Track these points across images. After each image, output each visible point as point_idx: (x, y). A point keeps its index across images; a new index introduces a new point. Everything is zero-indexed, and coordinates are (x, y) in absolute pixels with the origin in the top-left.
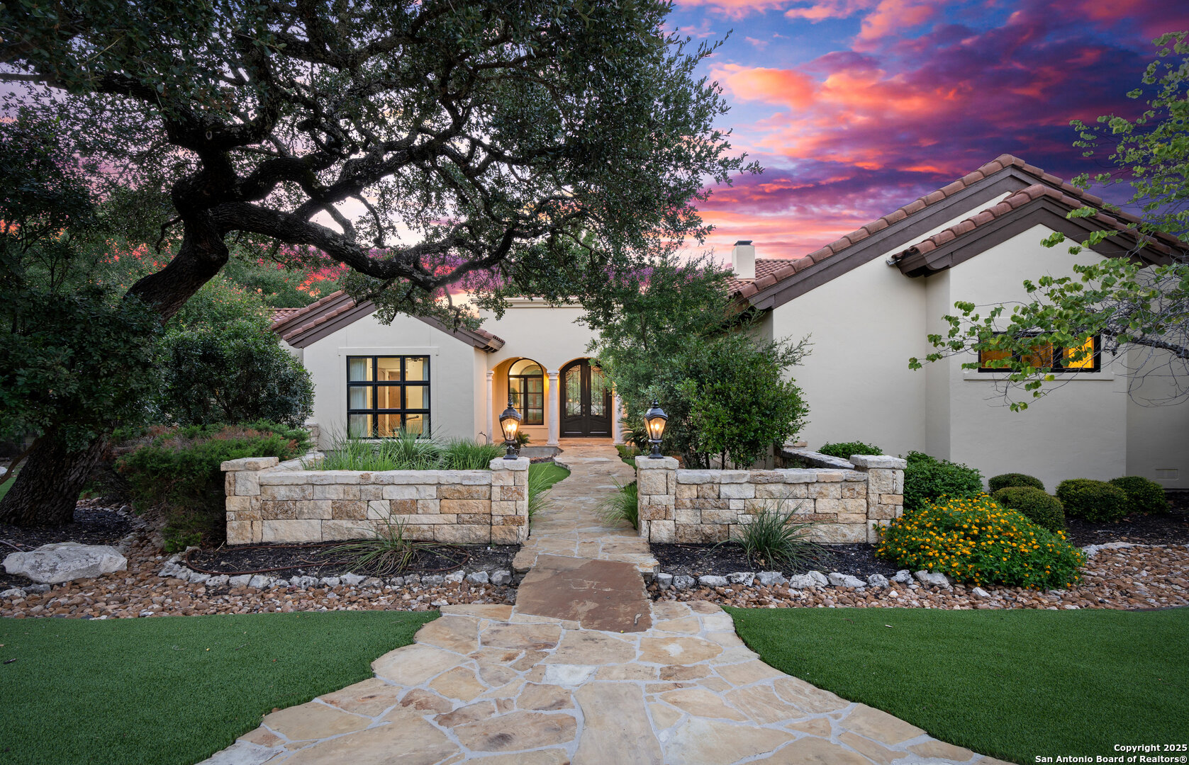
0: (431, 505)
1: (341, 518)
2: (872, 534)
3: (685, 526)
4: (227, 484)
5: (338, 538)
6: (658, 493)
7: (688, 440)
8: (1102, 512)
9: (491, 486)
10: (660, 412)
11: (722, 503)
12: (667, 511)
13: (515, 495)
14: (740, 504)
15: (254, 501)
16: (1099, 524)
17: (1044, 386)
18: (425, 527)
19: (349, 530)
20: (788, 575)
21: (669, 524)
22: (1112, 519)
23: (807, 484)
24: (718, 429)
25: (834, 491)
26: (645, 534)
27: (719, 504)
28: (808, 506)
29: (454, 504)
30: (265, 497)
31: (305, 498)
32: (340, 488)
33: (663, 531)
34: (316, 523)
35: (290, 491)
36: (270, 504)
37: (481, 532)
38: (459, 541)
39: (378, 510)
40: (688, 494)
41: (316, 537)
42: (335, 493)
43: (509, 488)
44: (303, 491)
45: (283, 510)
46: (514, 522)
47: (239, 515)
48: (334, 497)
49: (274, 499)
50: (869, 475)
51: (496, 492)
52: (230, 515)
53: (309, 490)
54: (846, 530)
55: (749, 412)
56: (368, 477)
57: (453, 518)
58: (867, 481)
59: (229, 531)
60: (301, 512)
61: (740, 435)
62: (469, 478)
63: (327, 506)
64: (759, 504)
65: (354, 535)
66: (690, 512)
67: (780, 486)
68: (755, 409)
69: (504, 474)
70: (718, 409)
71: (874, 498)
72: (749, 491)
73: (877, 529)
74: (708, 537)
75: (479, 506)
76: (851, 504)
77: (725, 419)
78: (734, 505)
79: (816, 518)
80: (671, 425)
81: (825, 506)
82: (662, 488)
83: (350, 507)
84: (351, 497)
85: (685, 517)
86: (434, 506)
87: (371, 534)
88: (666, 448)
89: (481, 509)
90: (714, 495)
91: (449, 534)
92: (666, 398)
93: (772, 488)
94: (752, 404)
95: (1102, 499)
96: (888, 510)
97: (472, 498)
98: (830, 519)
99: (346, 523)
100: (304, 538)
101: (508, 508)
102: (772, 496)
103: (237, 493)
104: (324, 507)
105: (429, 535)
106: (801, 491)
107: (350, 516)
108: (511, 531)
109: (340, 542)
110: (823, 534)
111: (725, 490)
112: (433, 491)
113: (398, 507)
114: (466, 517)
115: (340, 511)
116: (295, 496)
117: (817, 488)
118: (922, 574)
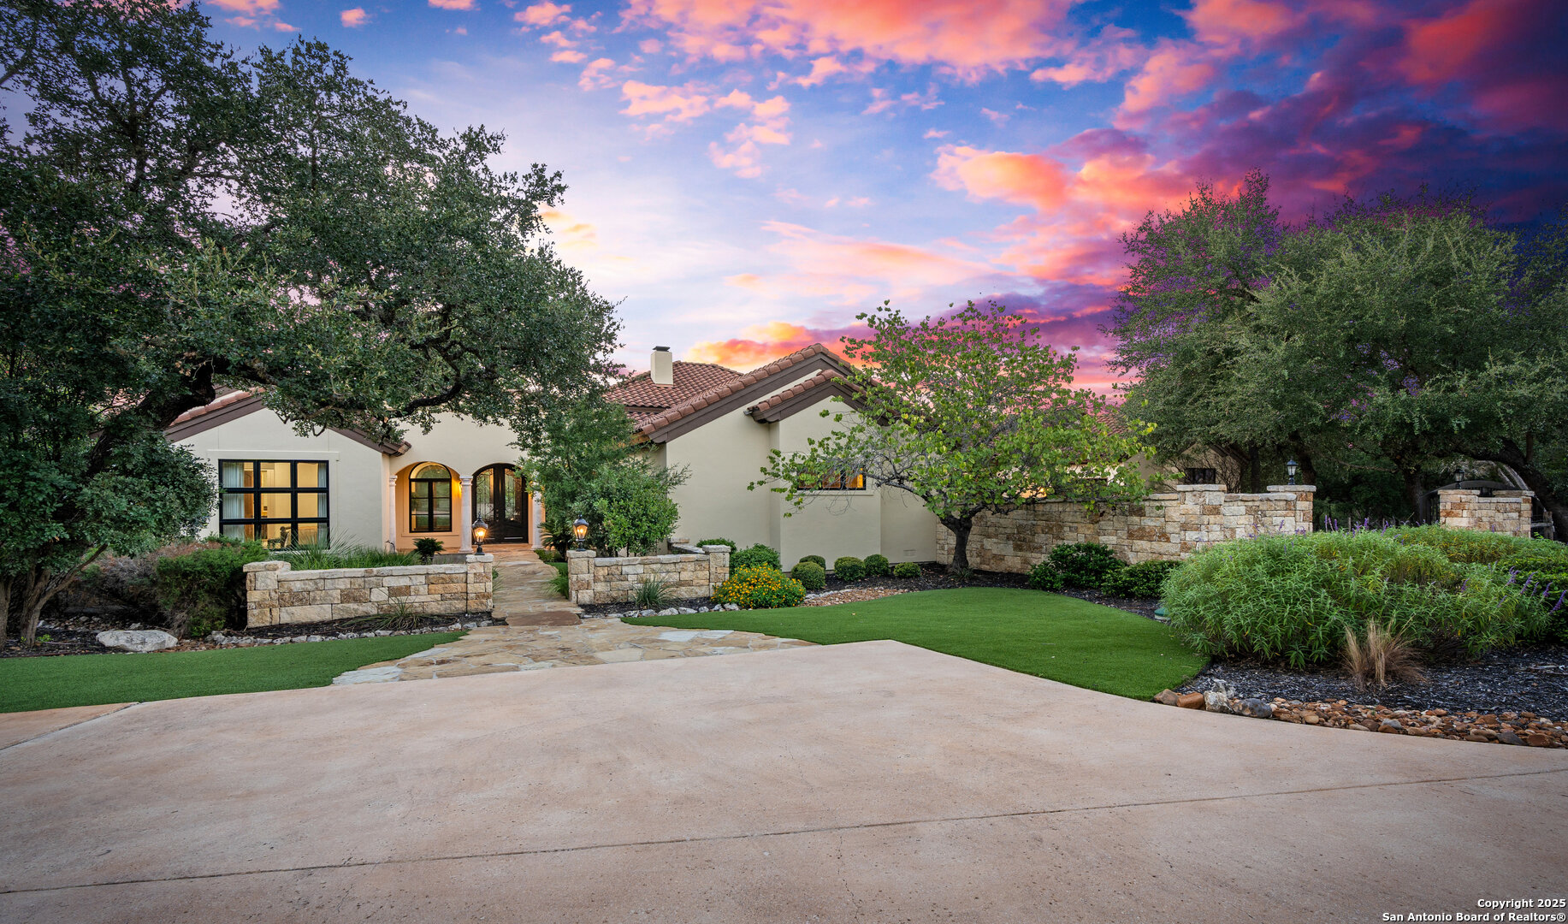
0: (421, 589)
1: (349, 602)
2: (712, 591)
3: (600, 593)
4: (248, 582)
5: (346, 616)
6: (583, 573)
7: (603, 539)
8: (851, 575)
9: (467, 573)
10: (584, 521)
11: (623, 577)
12: (588, 584)
13: (485, 579)
14: (635, 577)
15: (273, 594)
16: (850, 582)
17: (807, 500)
18: (417, 605)
19: (356, 610)
20: (657, 611)
21: (590, 592)
22: (856, 579)
23: (675, 563)
24: (621, 532)
25: (691, 567)
26: (574, 600)
27: (622, 578)
28: (675, 577)
29: (440, 587)
30: (282, 590)
31: (317, 589)
32: (348, 581)
33: (586, 596)
34: (327, 607)
35: (305, 584)
36: (287, 595)
37: (460, 605)
38: (443, 612)
39: (380, 595)
40: (602, 572)
41: (328, 617)
42: (343, 585)
43: (480, 574)
44: (316, 584)
45: (300, 599)
46: (484, 596)
47: (259, 605)
48: (343, 587)
49: (290, 591)
50: (710, 557)
51: (471, 578)
52: (250, 605)
53: (321, 584)
54: (697, 589)
55: (641, 520)
56: (372, 571)
57: (438, 597)
58: (709, 560)
59: (250, 617)
60: (314, 599)
61: (636, 535)
62: (451, 569)
63: (337, 594)
64: (646, 577)
65: (360, 613)
66: (603, 584)
67: (659, 565)
68: (644, 519)
69: (477, 565)
70: (622, 519)
71: (713, 570)
72: (640, 569)
73: (714, 588)
74: (615, 599)
75: (458, 587)
76: (700, 574)
77: (626, 525)
78: (630, 578)
79: (680, 584)
80: (592, 529)
81: (685, 576)
82: (585, 569)
83: (357, 594)
84: (357, 586)
85: (600, 587)
86: (423, 589)
87: (374, 611)
88: (586, 545)
89: (459, 589)
90: (618, 573)
91: (435, 608)
92: (587, 511)
93: (654, 566)
94: (644, 515)
95: (851, 568)
96: (721, 576)
97: (453, 582)
98: (688, 583)
99: (353, 606)
100: (317, 618)
101: (480, 588)
102: (653, 571)
103: (258, 587)
104: (334, 595)
105: (420, 609)
106: (672, 567)
107: (356, 600)
108: (481, 603)
109: (349, 619)
110: (684, 593)
111: (625, 569)
112: (423, 579)
113: (393, 592)
114: (449, 596)
115: (347, 597)
116: (309, 588)
117: (681, 565)
118: (727, 606)
